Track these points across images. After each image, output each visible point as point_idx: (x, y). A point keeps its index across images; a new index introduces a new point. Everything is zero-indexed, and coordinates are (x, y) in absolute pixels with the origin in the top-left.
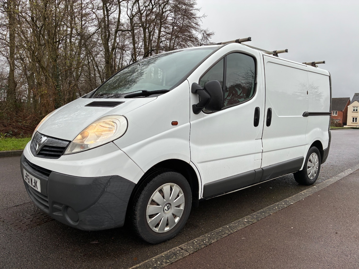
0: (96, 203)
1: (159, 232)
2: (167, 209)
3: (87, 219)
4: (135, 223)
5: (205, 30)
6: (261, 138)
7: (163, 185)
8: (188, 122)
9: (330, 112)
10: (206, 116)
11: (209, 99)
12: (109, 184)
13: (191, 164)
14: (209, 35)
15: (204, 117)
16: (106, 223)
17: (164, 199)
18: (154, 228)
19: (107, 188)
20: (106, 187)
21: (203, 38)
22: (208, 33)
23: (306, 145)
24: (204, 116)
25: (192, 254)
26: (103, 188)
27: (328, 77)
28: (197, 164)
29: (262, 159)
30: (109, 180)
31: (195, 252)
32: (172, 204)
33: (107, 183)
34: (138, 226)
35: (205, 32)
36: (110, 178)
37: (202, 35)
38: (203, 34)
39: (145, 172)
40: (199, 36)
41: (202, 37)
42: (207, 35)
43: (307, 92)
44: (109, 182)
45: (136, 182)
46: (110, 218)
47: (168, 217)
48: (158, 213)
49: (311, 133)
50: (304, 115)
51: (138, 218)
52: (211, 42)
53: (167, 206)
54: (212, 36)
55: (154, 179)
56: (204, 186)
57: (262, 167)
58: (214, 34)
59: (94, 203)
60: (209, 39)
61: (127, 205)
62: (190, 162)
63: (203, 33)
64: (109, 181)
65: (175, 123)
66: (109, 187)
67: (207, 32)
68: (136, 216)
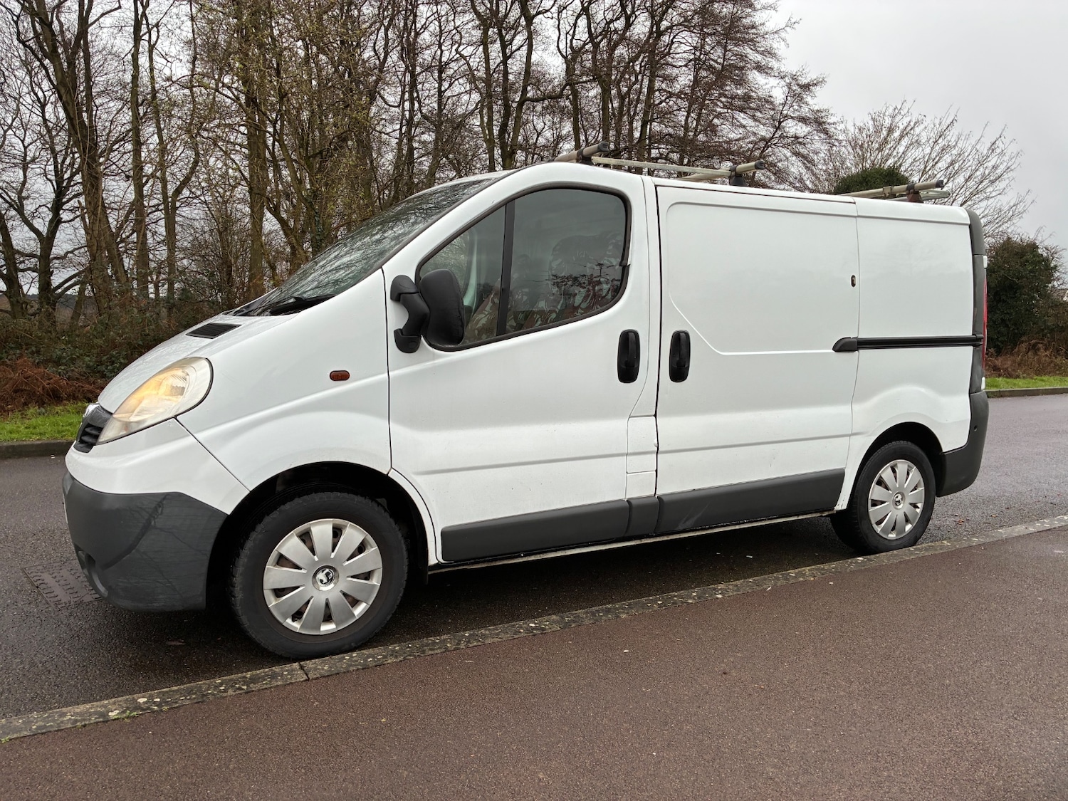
0: (134, 551)
1: (303, 632)
2: (325, 580)
3: (121, 584)
4: (233, 605)
5: (794, 73)
6: (654, 413)
7: (310, 523)
8: (383, 373)
9: (974, 336)
10: (440, 357)
11: (425, 315)
12: (160, 511)
13: (393, 475)
14: (806, 87)
15: (434, 359)
16: (161, 597)
17: (314, 555)
18: (289, 621)
19: (156, 520)
20: (154, 517)
21: (789, 98)
22: (803, 81)
23: (853, 437)
24: (435, 357)
25: (313, 679)
26: (146, 518)
27: (968, 227)
28: (413, 476)
29: (656, 471)
30: (161, 502)
31: (324, 677)
32: (338, 569)
33: (156, 509)
34: (240, 612)
35: (794, 78)
36: (163, 497)
37: (786, 89)
38: (789, 86)
39: (251, 489)
40: (778, 92)
41: (784, 96)
42: (801, 87)
43: (853, 281)
44: (160, 507)
45: (228, 510)
46: (167, 586)
47: (327, 599)
48: (298, 587)
49: (875, 400)
50: (837, 348)
51: (239, 594)
52: (815, 109)
53: (325, 572)
54: (818, 88)
55: (282, 507)
56: (443, 534)
57: (658, 493)
58: (823, 81)
59: (129, 551)
60: (809, 99)
61: (208, 561)
62: (390, 470)
63: (788, 81)
64: (160, 504)
65: (340, 376)
66: (160, 516)
67: (800, 78)
68: (234, 587)
